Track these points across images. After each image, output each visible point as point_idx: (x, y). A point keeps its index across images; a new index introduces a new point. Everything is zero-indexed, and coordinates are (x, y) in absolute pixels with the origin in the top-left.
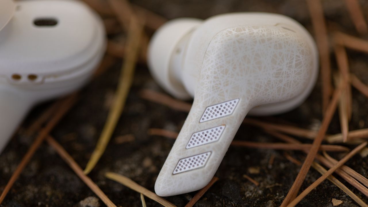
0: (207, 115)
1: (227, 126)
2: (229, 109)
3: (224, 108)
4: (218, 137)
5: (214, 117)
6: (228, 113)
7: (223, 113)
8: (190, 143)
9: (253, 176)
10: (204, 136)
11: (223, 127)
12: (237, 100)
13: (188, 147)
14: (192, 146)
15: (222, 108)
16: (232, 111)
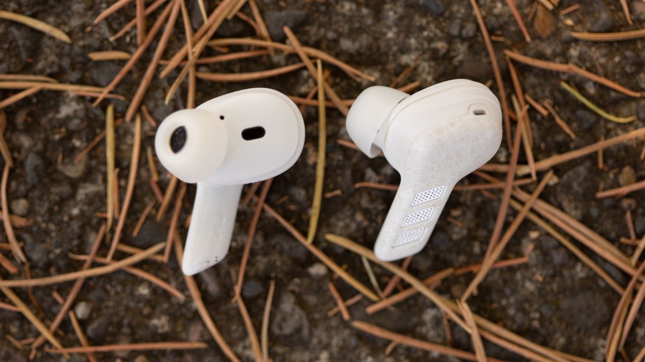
0: (417, 200)
1: (437, 208)
2: (437, 194)
3: (433, 193)
4: (429, 216)
5: (424, 201)
6: (436, 197)
7: (432, 197)
8: (404, 222)
9: (456, 218)
10: (416, 216)
11: (433, 208)
12: (443, 187)
13: (403, 226)
14: (406, 224)
15: (431, 194)
16: (439, 195)
